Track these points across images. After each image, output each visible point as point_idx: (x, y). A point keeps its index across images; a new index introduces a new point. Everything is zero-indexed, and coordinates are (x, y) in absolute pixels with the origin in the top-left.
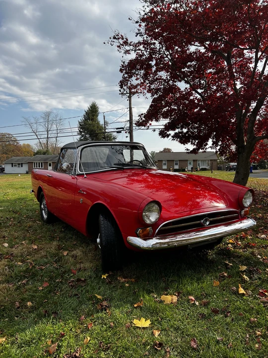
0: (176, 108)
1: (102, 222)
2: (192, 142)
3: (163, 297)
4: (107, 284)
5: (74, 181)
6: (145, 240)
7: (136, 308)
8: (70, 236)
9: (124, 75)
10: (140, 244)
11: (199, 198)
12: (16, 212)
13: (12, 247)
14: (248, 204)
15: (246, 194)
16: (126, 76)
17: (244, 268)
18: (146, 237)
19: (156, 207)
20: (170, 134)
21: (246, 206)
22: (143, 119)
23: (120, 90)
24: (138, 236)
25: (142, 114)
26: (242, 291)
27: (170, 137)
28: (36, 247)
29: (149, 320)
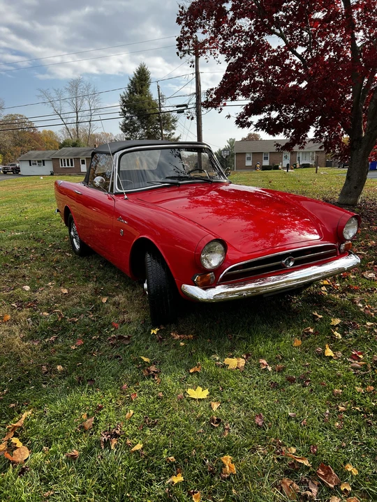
0: (262, 80)
1: (149, 264)
2: (285, 132)
3: (227, 361)
4: (158, 342)
5: (111, 203)
6: (205, 289)
7: (192, 374)
8: (111, 274)
9: (183, 28)
10: (198, 295)
11: (283, 228)
12: (38, 240)
13: (35, 291)
14: (351, 235)
15: (349, 222)
16: (186, 29)
17: (337, 321)
18: (206, 286)
19: (219, 247)
20: (252, 122)
21: (348, 238)
22: (214, 96)
23: (178, 53)
24: (195, 284)
25: (212, 89)
26: (329, 352)
27: (252, 126)
28: (65, 291)
29: (207, 390)
